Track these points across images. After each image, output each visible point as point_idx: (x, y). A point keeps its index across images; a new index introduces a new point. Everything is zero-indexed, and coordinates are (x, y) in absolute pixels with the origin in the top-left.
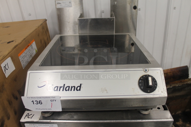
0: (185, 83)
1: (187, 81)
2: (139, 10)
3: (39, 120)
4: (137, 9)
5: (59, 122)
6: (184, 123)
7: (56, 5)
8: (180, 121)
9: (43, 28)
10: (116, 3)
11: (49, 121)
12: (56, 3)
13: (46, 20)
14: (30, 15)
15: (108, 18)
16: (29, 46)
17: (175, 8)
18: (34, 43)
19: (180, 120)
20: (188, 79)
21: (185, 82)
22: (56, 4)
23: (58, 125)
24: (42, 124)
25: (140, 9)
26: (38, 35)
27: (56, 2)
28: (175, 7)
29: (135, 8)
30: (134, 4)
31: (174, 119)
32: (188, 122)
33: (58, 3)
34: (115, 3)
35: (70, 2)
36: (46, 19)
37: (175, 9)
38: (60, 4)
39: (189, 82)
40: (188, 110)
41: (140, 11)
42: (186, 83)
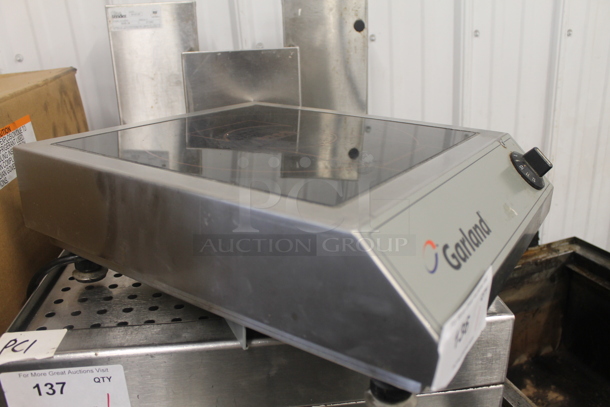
0: (530, 260)
1: (535, 254)
2: (373, 40)
3: (56, 354)
4: (365, 31)
5: (128, 357)
6: (541, 391)
7: (108, 22)
8: (528, 386)
9: (63, 90)
10: (300, 10)
11: (91, 354)
12: (110, 15)
13: (75, 70)
14: (20, 61)
15: (279, 51)
16: (9, 130)
17: (476, 34)
18: (29, 126)
19: (528, 382)
20: (536, 248)
21: (531, 256)
22: (107, 18)
23: (125, 369)
24: (67, 370)
25: (373, 36)
26: (46, 108)
27: (109, 10)
28: (476, 31)
29: (359, 26)
30: (356, 15)
31: (515, 314)
32: (553, 387)
33: (114, 17)
34: (296, 14)
35: (155, 13)
36: (75, 66)
37: (477, 36)
38: (123, 19)
39: (540, 257)
40: (547, 350)
41: (373, 43)
42: (534, 258)
